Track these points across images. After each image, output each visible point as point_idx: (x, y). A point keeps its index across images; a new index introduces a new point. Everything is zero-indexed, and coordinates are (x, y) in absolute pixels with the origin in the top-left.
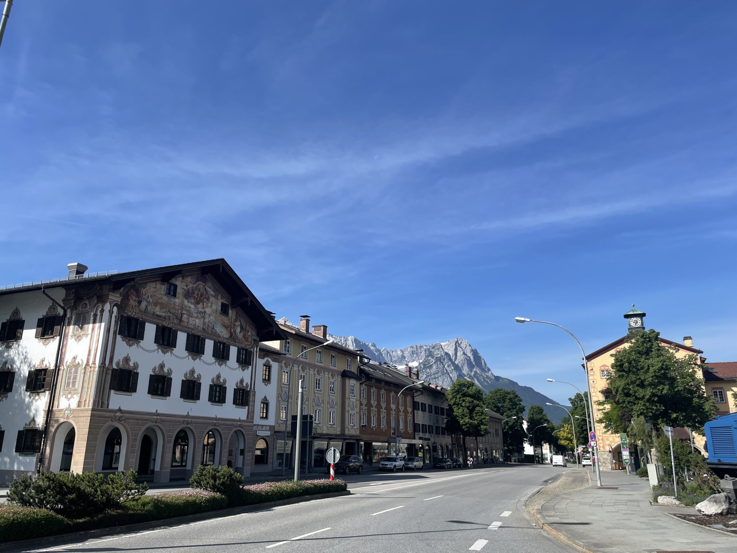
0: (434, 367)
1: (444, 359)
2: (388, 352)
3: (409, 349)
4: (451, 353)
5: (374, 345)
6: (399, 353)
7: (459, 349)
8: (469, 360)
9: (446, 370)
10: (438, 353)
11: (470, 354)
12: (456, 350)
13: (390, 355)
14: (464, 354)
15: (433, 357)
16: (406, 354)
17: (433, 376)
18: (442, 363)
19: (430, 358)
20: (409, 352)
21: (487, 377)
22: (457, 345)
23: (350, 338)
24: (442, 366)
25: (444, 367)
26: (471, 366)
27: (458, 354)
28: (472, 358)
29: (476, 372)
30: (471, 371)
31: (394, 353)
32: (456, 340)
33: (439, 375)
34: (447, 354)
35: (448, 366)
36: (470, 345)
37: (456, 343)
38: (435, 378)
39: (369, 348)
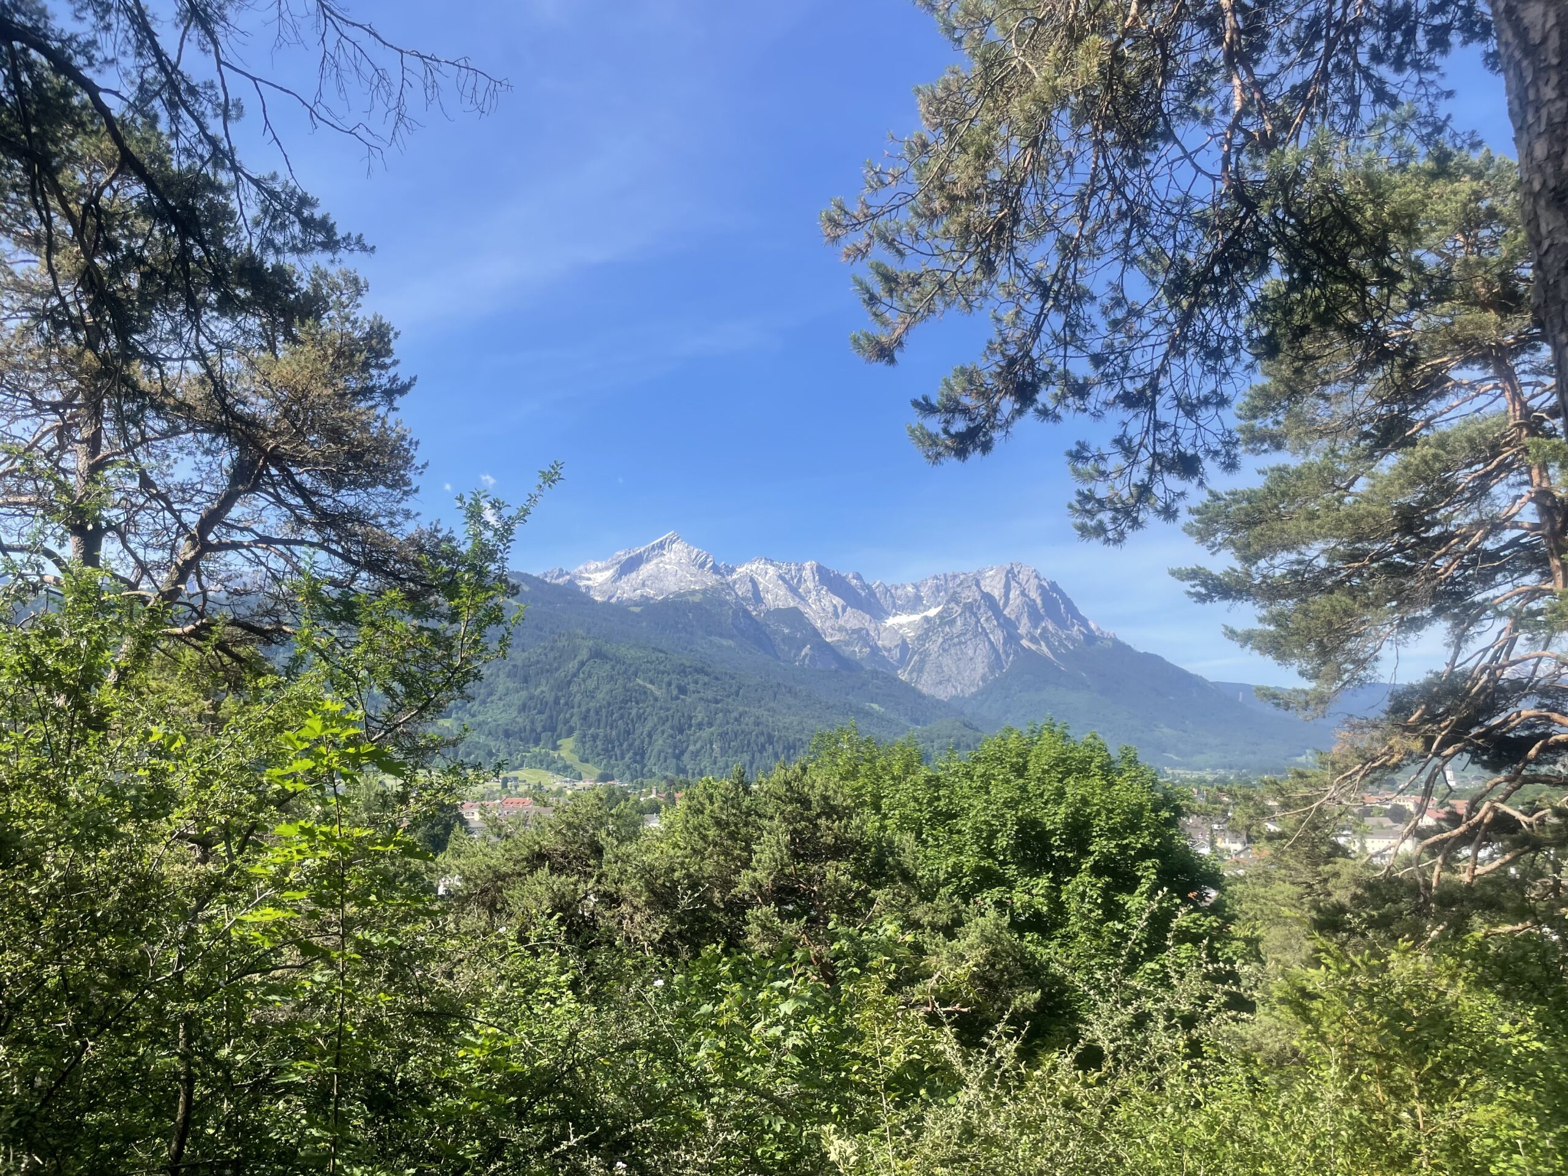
0: (959, 622)
1: (979, 607)
2: (887, 590)
3: (930, 582)
4: (997, 593)
5: (858, 577)
6: (910, 589)
7: (1013, 584)
8: (1031, 606)
9: (983, 629)
10: (970, 595)
11: (1034, 595)
12: (1007, 588)
13: (892, 596)
14: (1023, 593)
15: (957, 603)
16: (924, 592)
17: (956, 640)
18: (975, 615)
19: (952, 605)
20: (930, 588)
21: (1068, 637)
22: (1011, 576)
23: (807, 565)
24: (973, 621)
25: (978, 621)
26: (1035, 617)
27: (1012, 596)
28: (1039, 601)
29: (1045, 629)
30: (1036, 627)
31: (899, 592)
32: (1008, 567)
33: (968, 636)
34: (987, 597)
35: (987, 620)
36: (1037, 577)
37: (1008, 572)
38: (960, 643)
39: (849, 585)
